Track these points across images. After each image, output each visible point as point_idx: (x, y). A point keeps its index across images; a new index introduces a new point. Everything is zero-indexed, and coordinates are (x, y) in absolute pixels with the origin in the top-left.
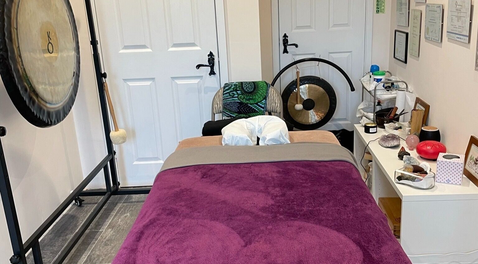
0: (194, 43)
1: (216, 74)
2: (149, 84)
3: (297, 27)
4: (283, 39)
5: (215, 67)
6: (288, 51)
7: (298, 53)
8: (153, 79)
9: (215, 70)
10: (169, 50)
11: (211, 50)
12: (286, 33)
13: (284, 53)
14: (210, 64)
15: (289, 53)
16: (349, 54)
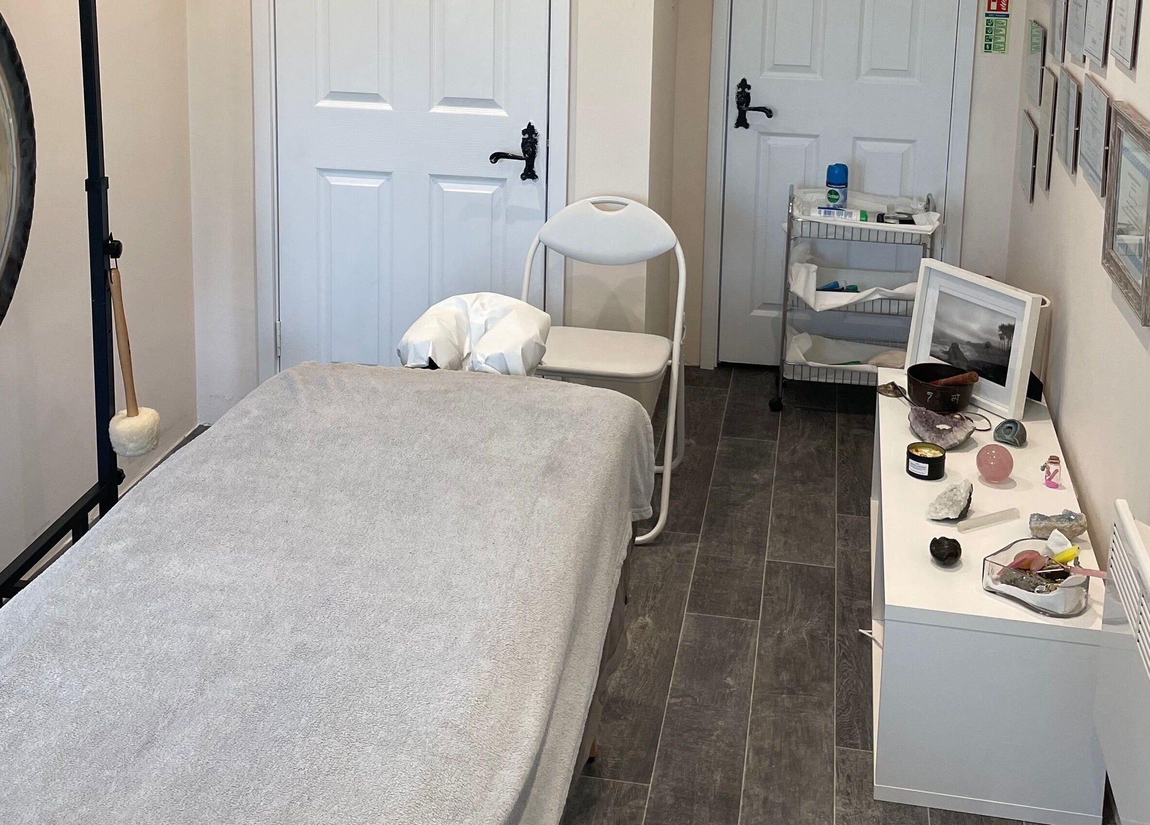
0: (493, 100)
1: (537, 177)
2: (377, 186)
3: (774, 65)
4: (738, 93)
5: (538, 161)
6: (748, 122)
7: (772, 131)
8: (388, 174)
9: (536, 169)
10: (433, 110)
11: (531, 121)
12: (746, 78)
13: (738, 125)
14: (524, 152)
15: (751, 127)
16: (908, 145)
